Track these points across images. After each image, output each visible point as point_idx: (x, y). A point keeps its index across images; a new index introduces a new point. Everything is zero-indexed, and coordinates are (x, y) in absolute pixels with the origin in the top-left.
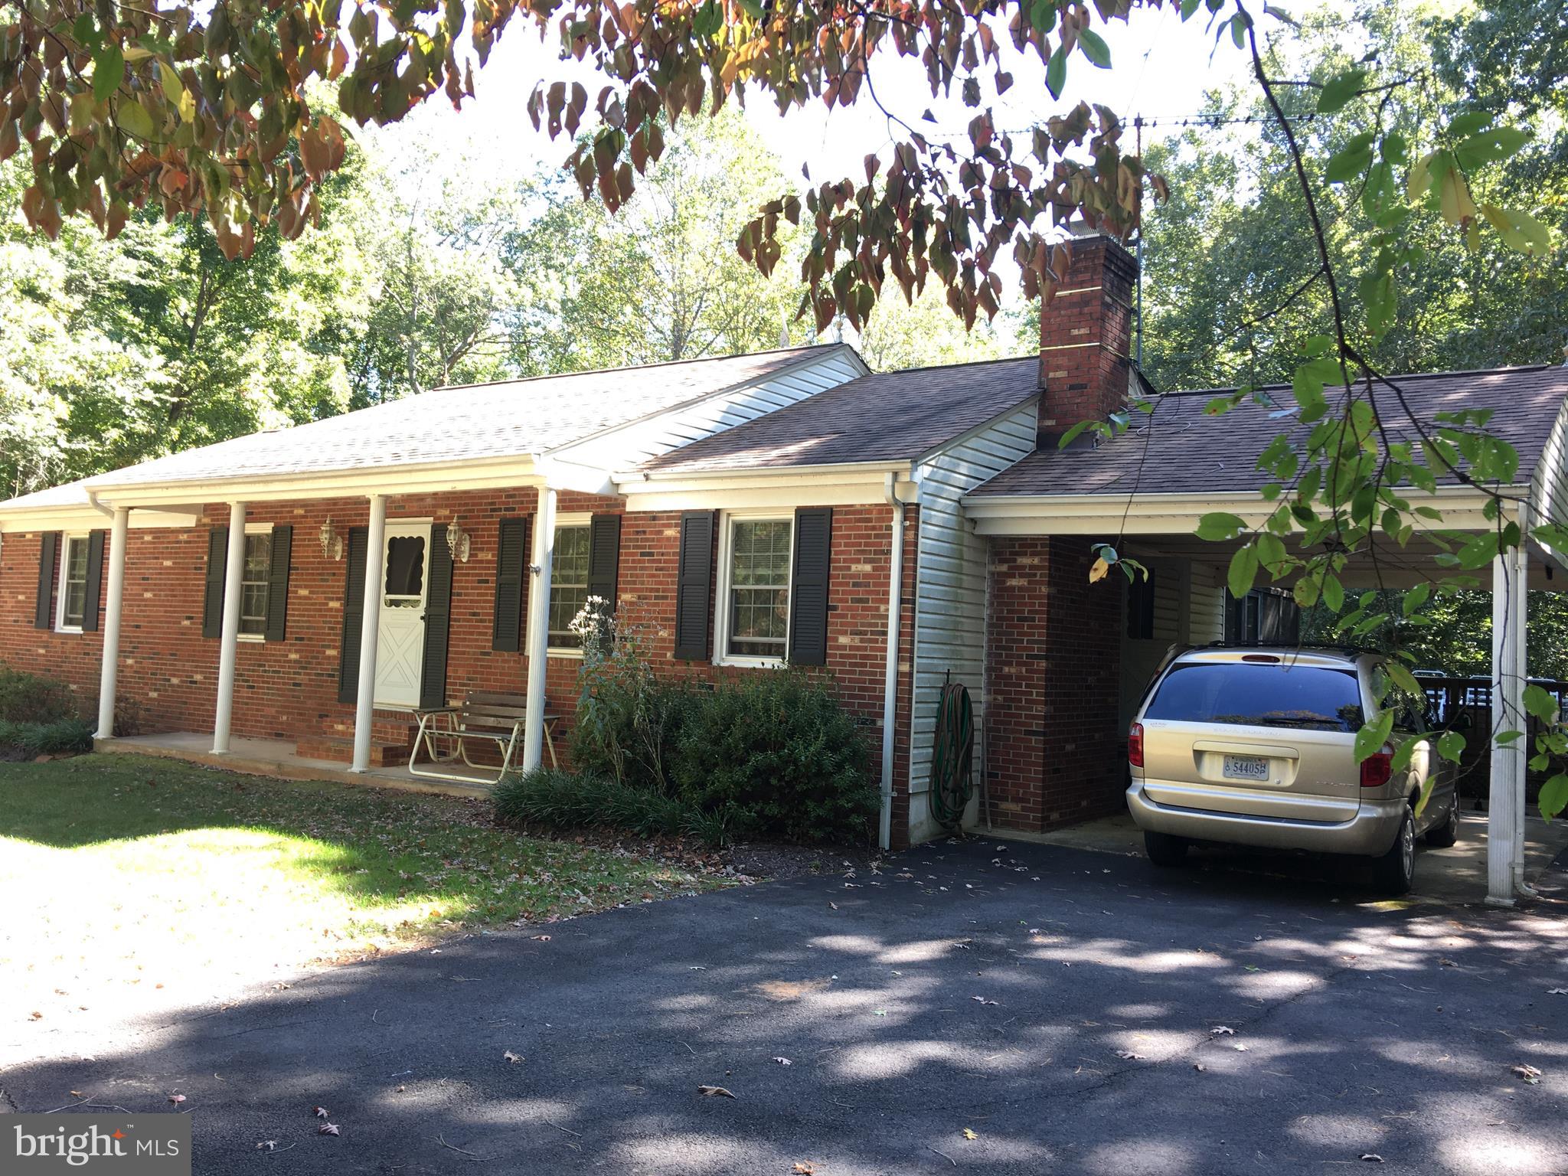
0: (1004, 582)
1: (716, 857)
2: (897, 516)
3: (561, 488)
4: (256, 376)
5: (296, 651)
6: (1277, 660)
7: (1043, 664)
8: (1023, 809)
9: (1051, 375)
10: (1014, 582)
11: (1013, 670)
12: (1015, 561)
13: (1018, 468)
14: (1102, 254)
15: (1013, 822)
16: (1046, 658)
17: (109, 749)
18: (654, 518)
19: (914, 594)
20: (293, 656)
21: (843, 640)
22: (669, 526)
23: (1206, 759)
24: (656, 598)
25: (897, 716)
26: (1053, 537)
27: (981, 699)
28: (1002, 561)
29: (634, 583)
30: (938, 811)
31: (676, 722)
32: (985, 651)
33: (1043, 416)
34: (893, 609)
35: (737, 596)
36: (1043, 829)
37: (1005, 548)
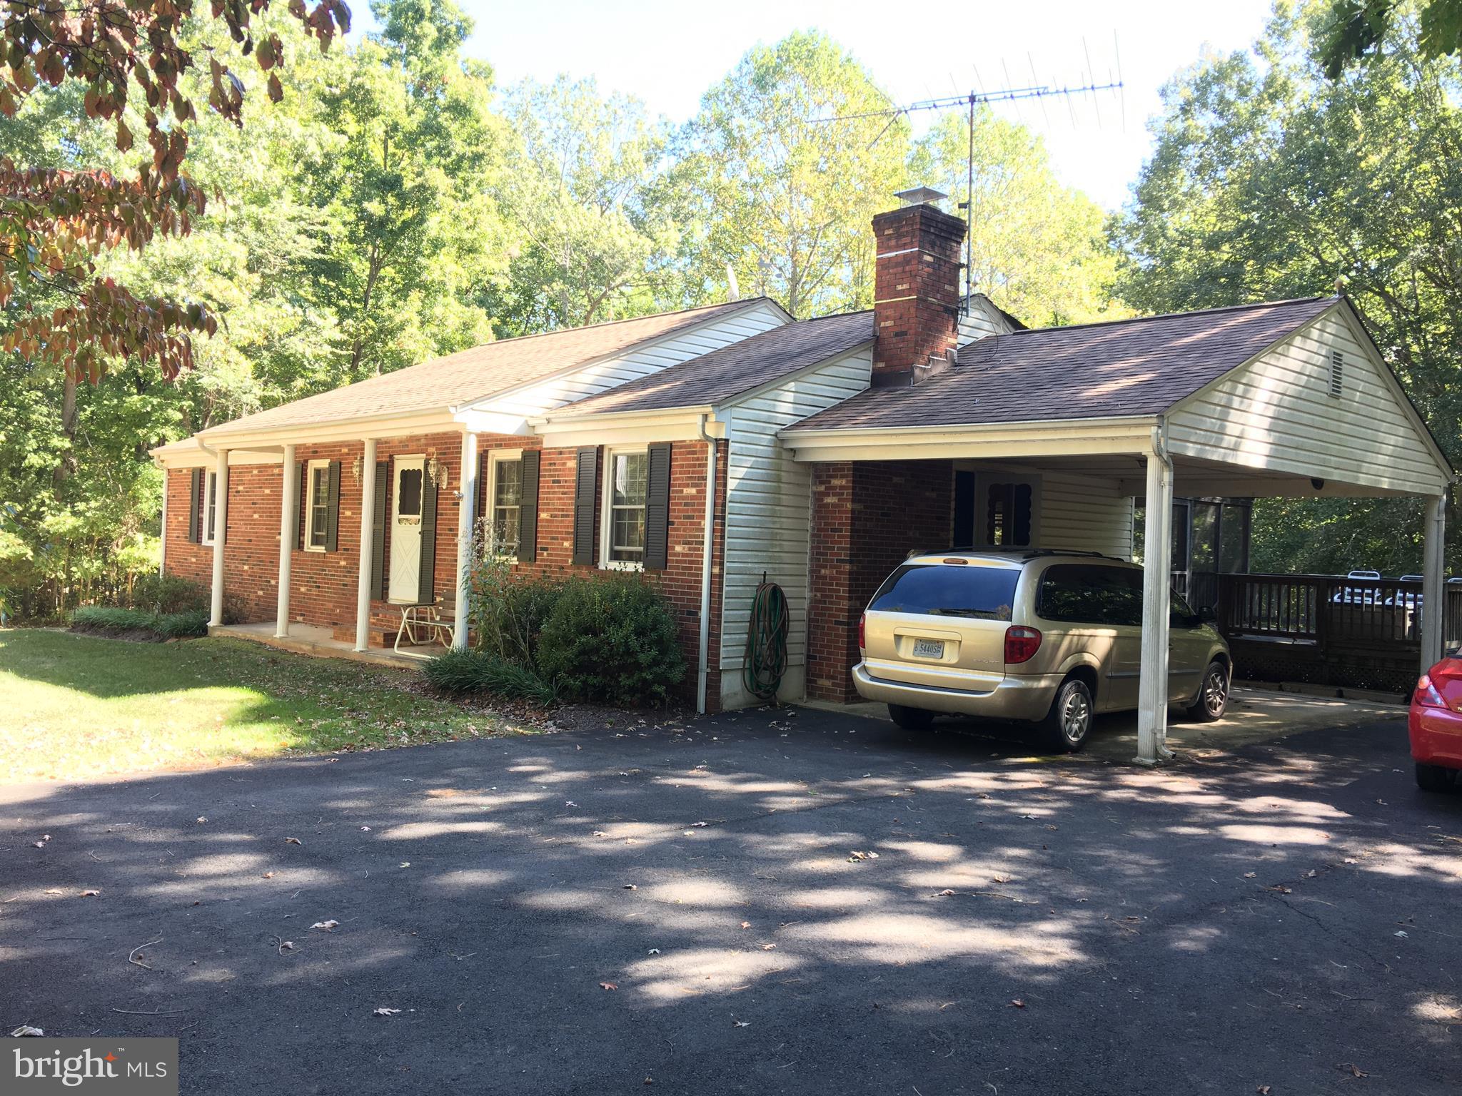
0: (822, 500)
1: (547, 715)
2: (711, 449)
3: (479, 432)
4: (411, 329)
5: (345, 559)
6: (965, 562)
7: (847, 567)
8: (834, 684)
9: (882, 324)
10: (829, 500)
11: (828, 572)
12: (830, 482)
13: (844, 405)
14: (918, 220)
15: (825, 696)
16: (851, 562)
17: (217, 633)
18: (561, 453)
19: (724, 511)
20: (343, 563)
21: (678, 549)
22: (569, 459)
23: (904, 641)
24: (563, 516)
25: (711, 608)
26: (855, 463)
27: (799, 600)
28: (821, 483)
29: (548, 504)
30: (754, 686)
31: (544, 611)
32: (808, 557)
33: (876, 360)
34: (707, 524)
35: (617, 515)
36: (847, 701)
37: (823, 472)
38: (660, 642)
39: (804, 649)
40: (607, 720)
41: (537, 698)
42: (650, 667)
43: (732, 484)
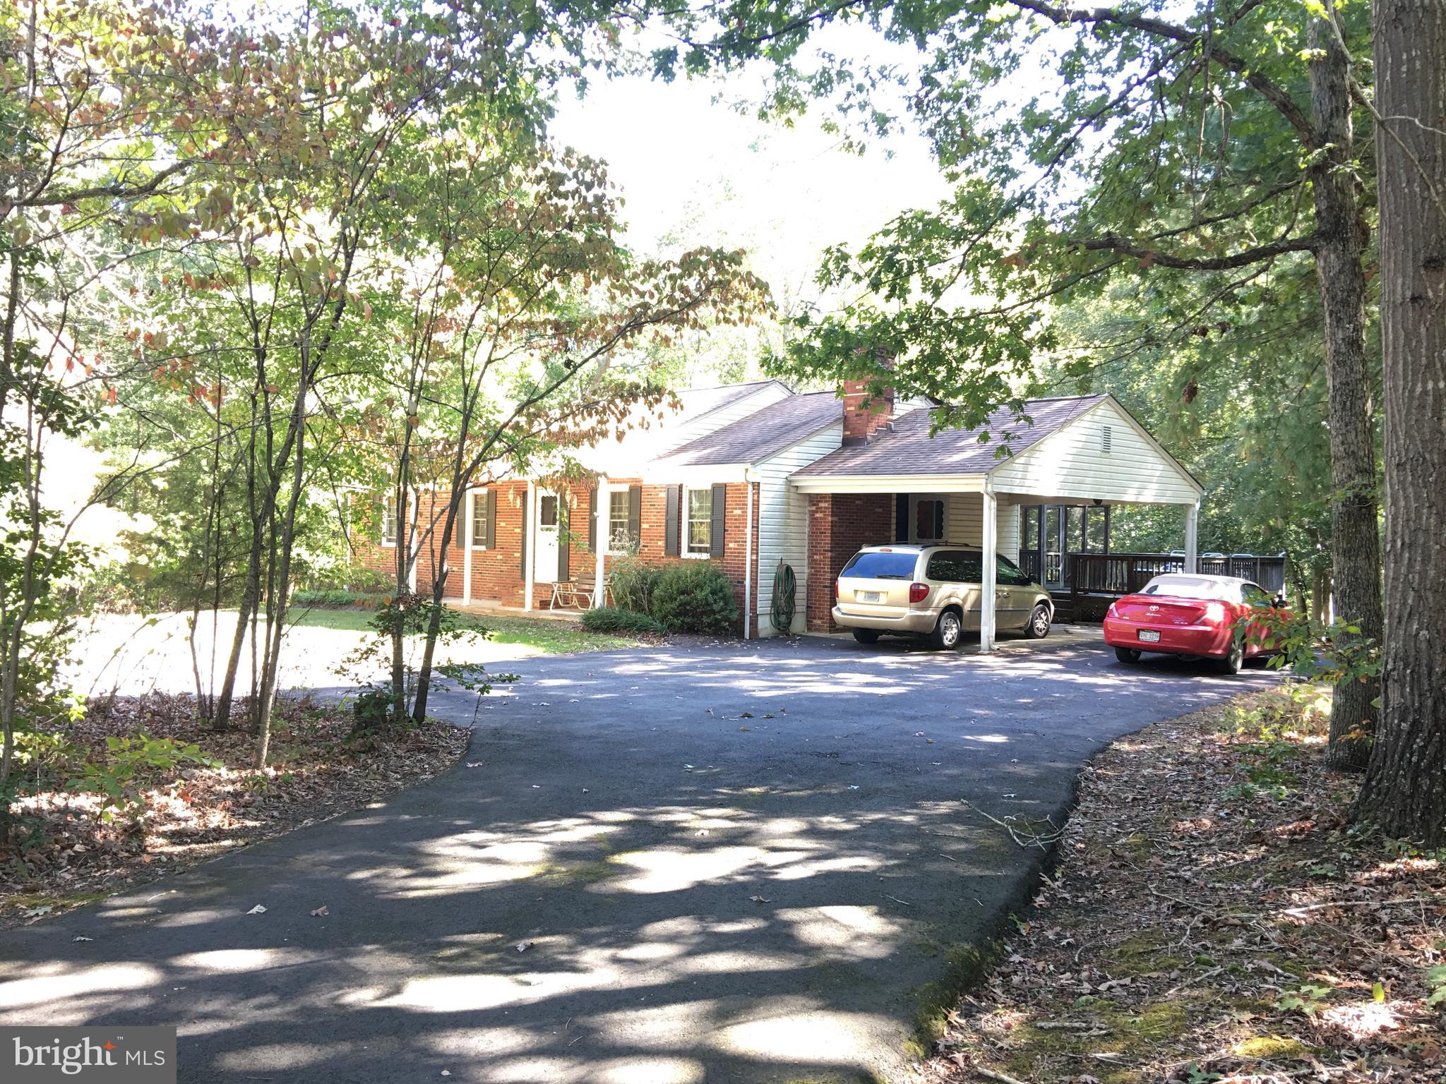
0: (814, 515)
2: (750, 487)
5: (501, 555)
6: (892, 550)
7: (829, 554)
8: (822, 621)
9: (848, 409)
10: (818, 515)
11: (818, 557)
12: (818, 505)
13: (825, 459)
15: (818, 630)
16: (831, 551)
18: (655, 488)
19: (758, 523)
20: (500, 557)
21: (731, 545)
22: (661, 492)
23: (859, 593)
24: (657, 526)
25: (751, 579)
26: (833, 494)
27: (802, 574)
28: (813, 505)
29: (648, 519)
30: (777, 624)
31: (655, 583)
32: (806, 549)
33: (845, 430)
34: (749, 531)
35: (691, 525)
36: (830, 632)
37: (814, 499)
38: (724, 598)
39: (805, 603)
40: (698, 640)
41: (655, 631)
42: (719, 612)
43: (762, 508)
